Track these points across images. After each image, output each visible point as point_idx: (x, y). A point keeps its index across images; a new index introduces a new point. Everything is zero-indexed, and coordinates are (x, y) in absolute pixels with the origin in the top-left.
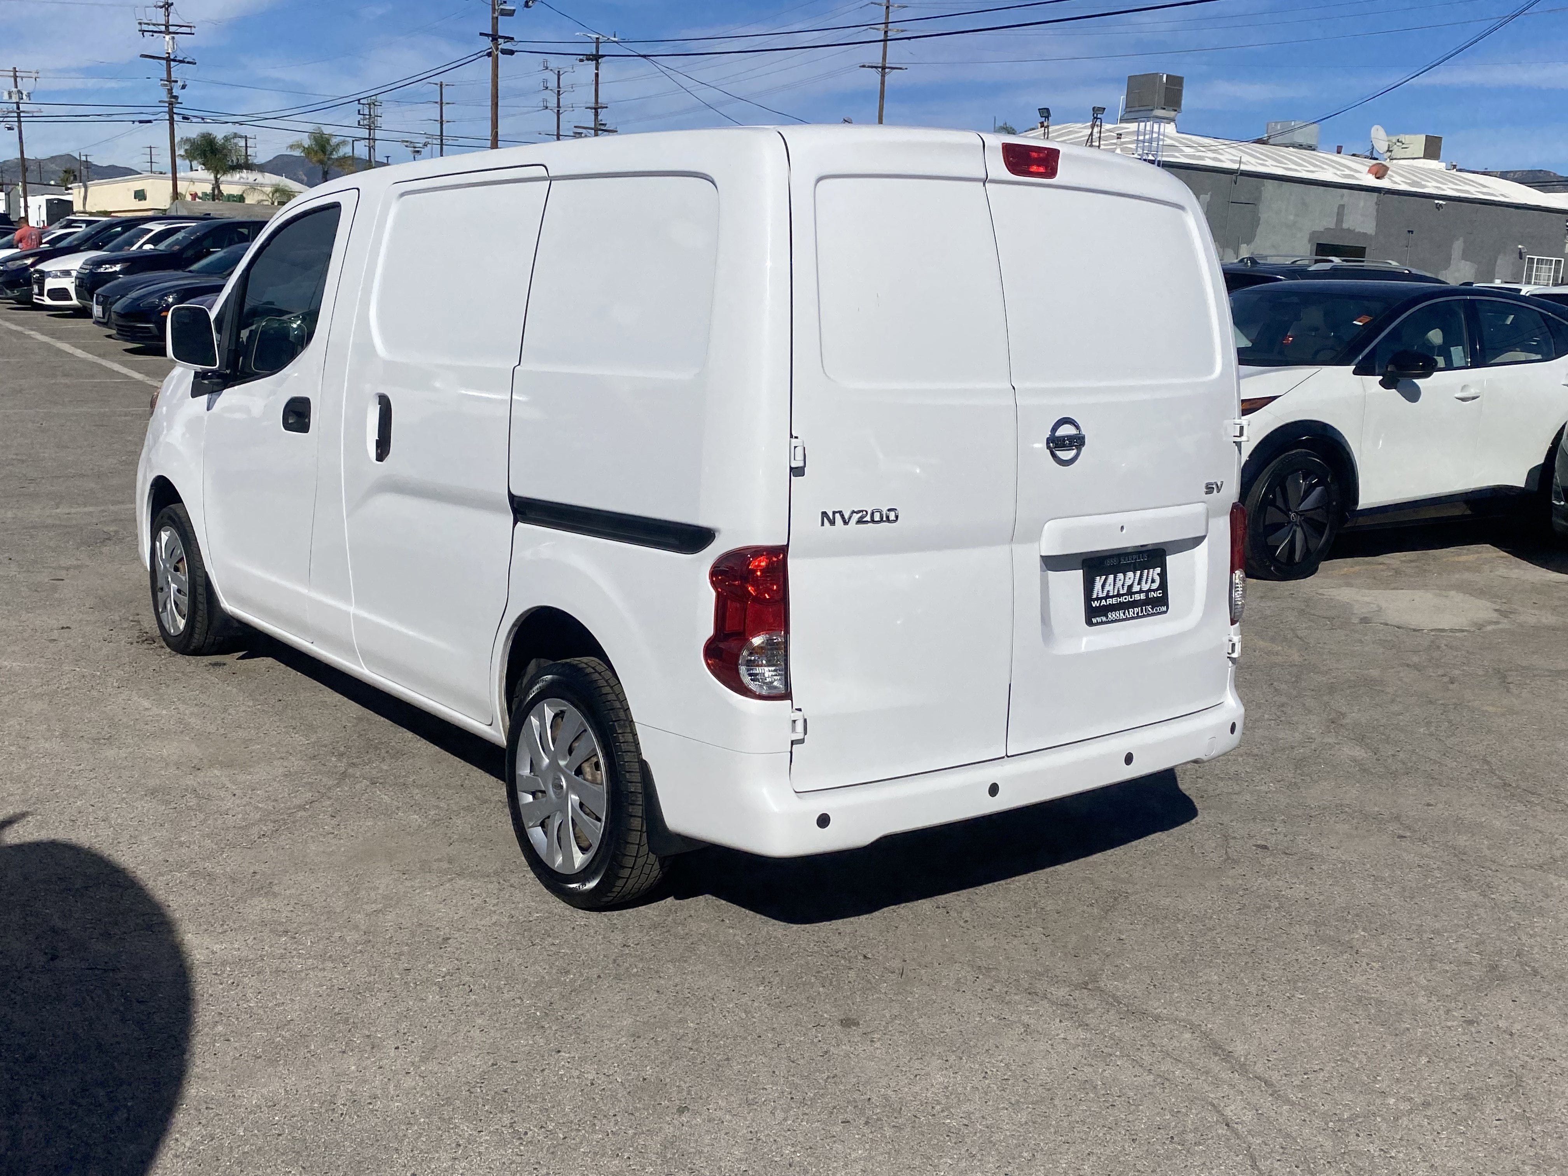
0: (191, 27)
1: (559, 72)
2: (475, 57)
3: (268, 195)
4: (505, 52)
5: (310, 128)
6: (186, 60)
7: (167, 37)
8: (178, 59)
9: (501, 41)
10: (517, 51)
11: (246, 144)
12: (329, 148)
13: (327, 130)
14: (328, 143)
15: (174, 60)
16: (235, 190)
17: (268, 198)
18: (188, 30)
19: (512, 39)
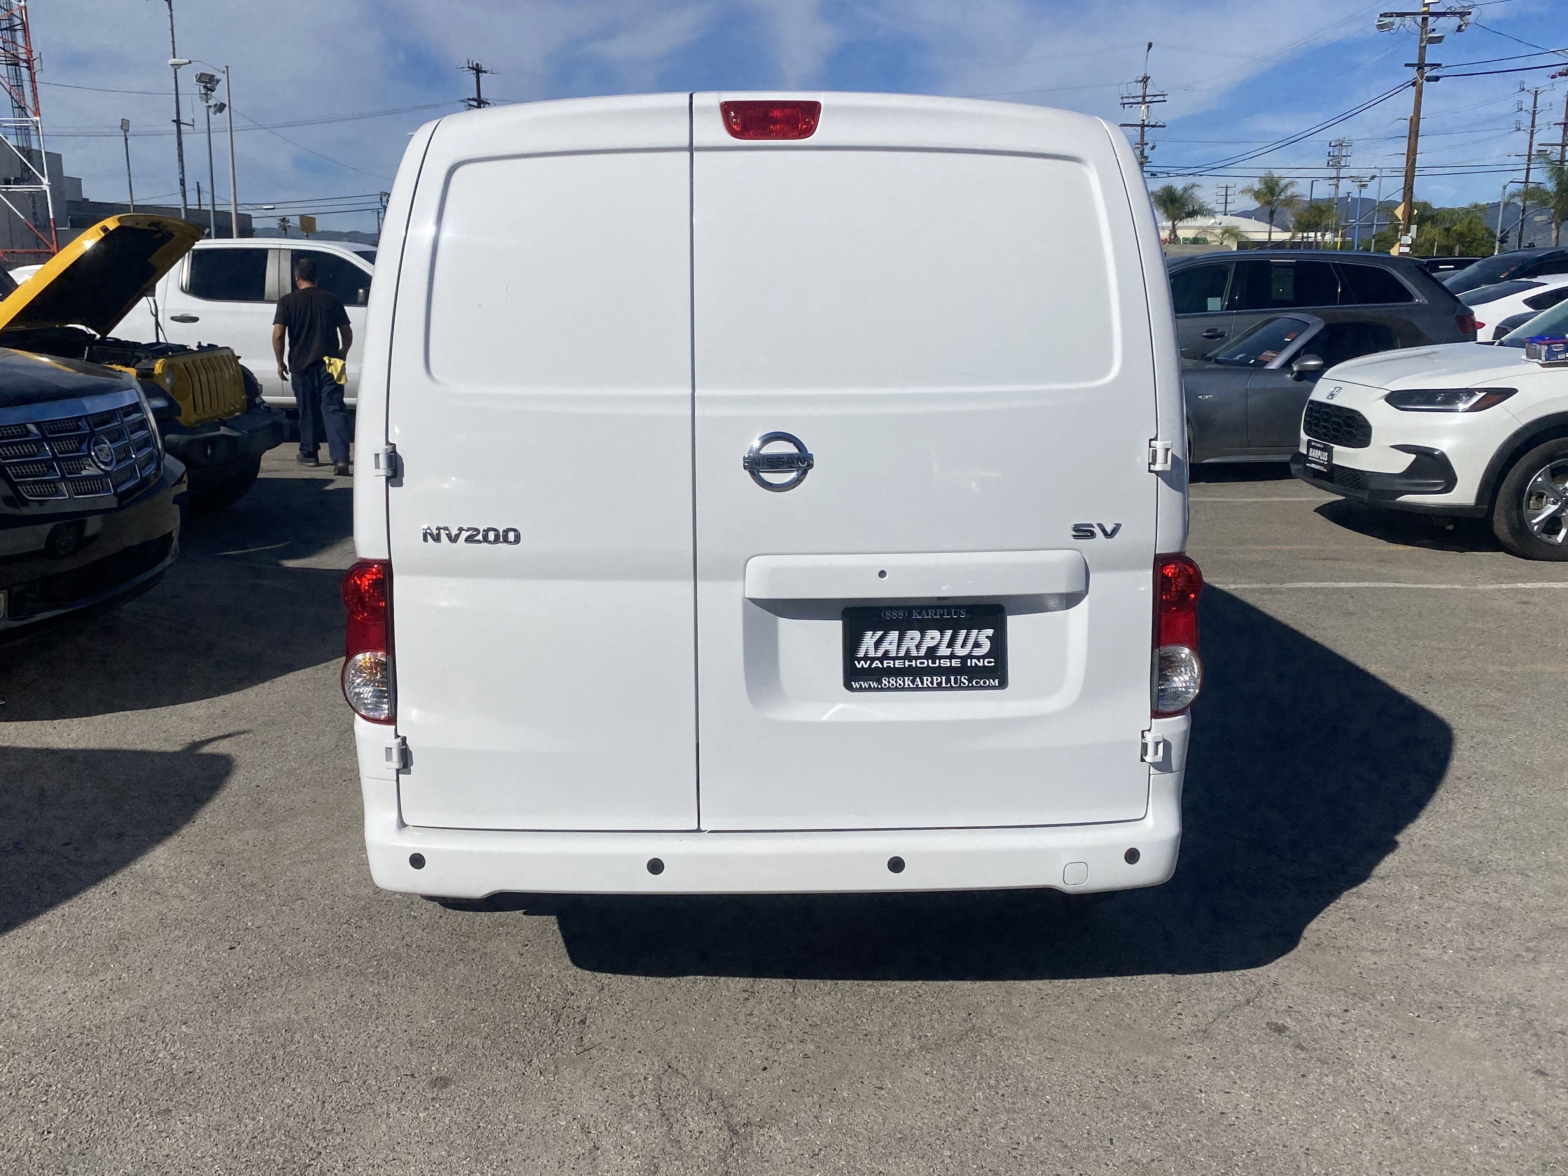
0: (1164, 95)
1: (1536, 92)
2: (1402, 88)
3: (1218, 236)
4: (1429, 79)
5: (1262, 173)
6: (1158, 124)
7: (1143, 107)
8: (1151, 124)
9: (1426, 69)
10: (1442, 77)
11: (1227, 193)
12: (1277, 189)
13: (1276, 174)
14: (1277, 185)
15: (1148, 126)
16: (1190, 234)
17: (1218, 239)
18: (1161, 98)
19: (1440, 65)
